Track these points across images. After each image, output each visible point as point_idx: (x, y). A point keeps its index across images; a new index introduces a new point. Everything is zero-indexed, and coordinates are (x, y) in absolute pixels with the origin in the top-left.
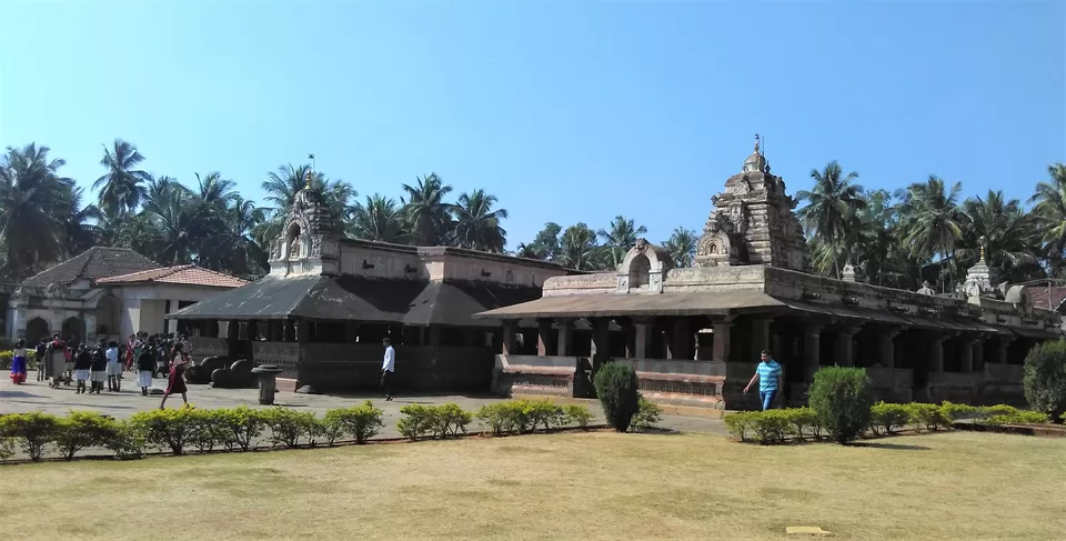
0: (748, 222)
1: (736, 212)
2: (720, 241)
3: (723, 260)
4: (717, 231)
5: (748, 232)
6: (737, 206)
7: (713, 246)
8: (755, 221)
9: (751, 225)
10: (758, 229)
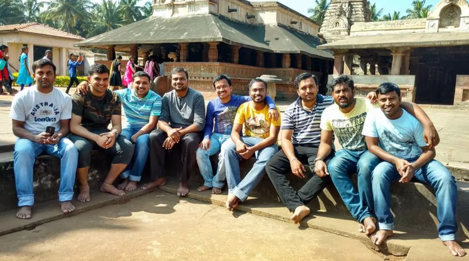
0: (352, 11)
1: (345, 6)
2: (342, 21)
3: (344, 31)
4: (340, 15)
5: (352, 17)
6: (346, 2)
7: (337, 23)
8: (356, 11)
9: (354, 13)
10: (357, 16)
